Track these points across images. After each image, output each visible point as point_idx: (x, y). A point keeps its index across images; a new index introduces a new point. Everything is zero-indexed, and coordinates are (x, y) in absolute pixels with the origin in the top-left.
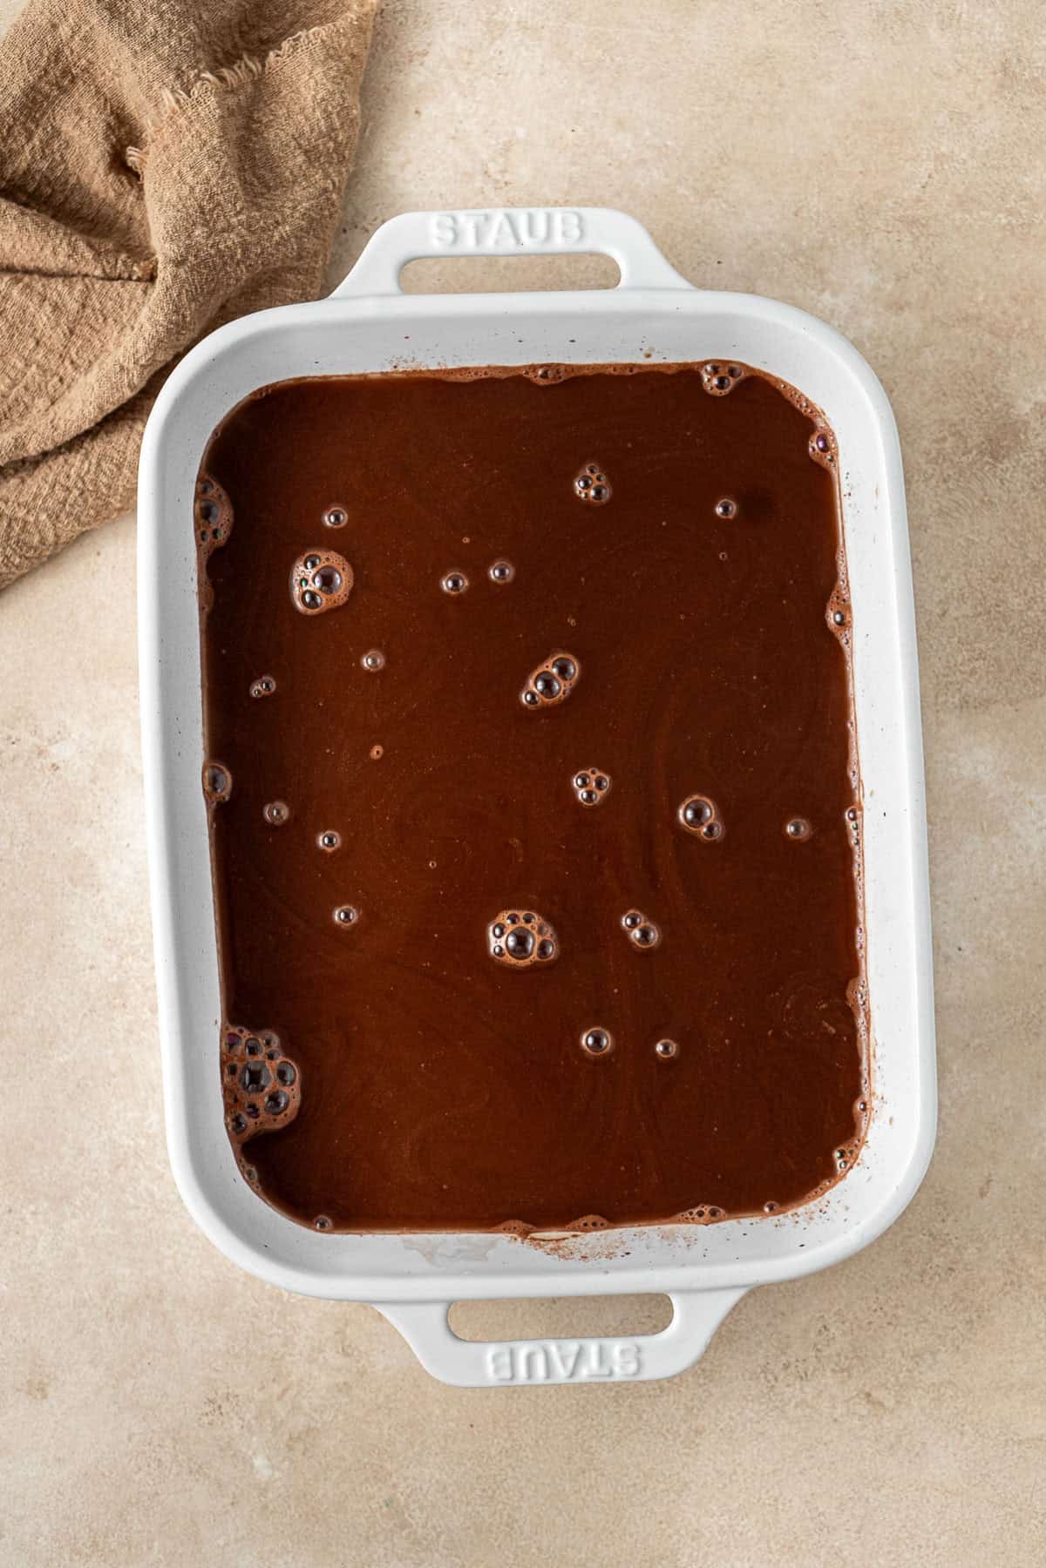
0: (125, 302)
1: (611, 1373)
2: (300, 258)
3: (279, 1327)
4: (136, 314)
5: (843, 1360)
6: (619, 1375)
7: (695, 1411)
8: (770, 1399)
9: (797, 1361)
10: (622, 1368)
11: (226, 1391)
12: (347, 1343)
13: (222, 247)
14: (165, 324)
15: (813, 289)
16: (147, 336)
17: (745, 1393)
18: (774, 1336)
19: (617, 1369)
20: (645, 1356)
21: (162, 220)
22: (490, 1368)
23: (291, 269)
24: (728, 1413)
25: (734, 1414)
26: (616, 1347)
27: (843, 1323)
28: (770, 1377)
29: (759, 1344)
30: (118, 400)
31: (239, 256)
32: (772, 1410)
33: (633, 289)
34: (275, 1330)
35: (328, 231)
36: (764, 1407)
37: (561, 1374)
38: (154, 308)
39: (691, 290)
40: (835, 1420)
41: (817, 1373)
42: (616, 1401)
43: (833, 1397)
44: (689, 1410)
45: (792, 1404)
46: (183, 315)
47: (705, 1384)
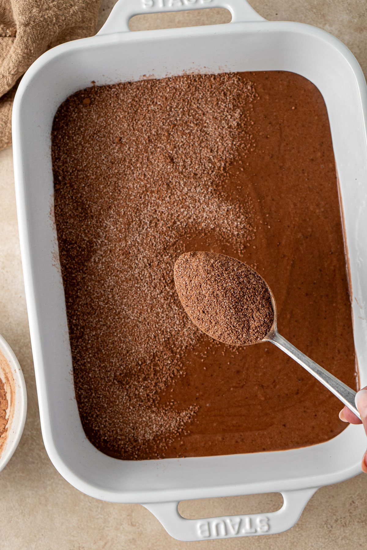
0: (4, 47)
1: (256, 531)
2: (83, 22)
3: (101, 514)
4: (9, 51)
5: (362, 516)
6: (260, 532)
7: (295, 544)
8: (329, 536)
9: (341, 518)
10: (261, 529)
11: (78, 545)
12: (133, 520)
13: (46, 17)
14: (22, 54)
15: (320, 24)
16: (13, 60)
17: (317, 534)
18: (330, 507)
19: (259, 529)
20: (271, 523)
21: (18, 6)
22: (199, 532)
23: (80, 27)
24: (310, 544)
25: (313, 544)
26: (258, 519)
27: (361, 499)
28: (329, 526)
29: (323, 510)
30: (3, 92)
31: (54, 21)
32: (330, 542)
33: (237, 22)
34: (100, 516)
35: (96, 10)
36: (327, 540)
37: (232, 532)
38: (16, 47)
39: (264, 21)
40: (361, 545)
41: (350, 523)
42: (259, 541)
43: (359, 534)
44: (292, 543)
45: (340, 538)
46: (30, 49)
47: (299, 531)
